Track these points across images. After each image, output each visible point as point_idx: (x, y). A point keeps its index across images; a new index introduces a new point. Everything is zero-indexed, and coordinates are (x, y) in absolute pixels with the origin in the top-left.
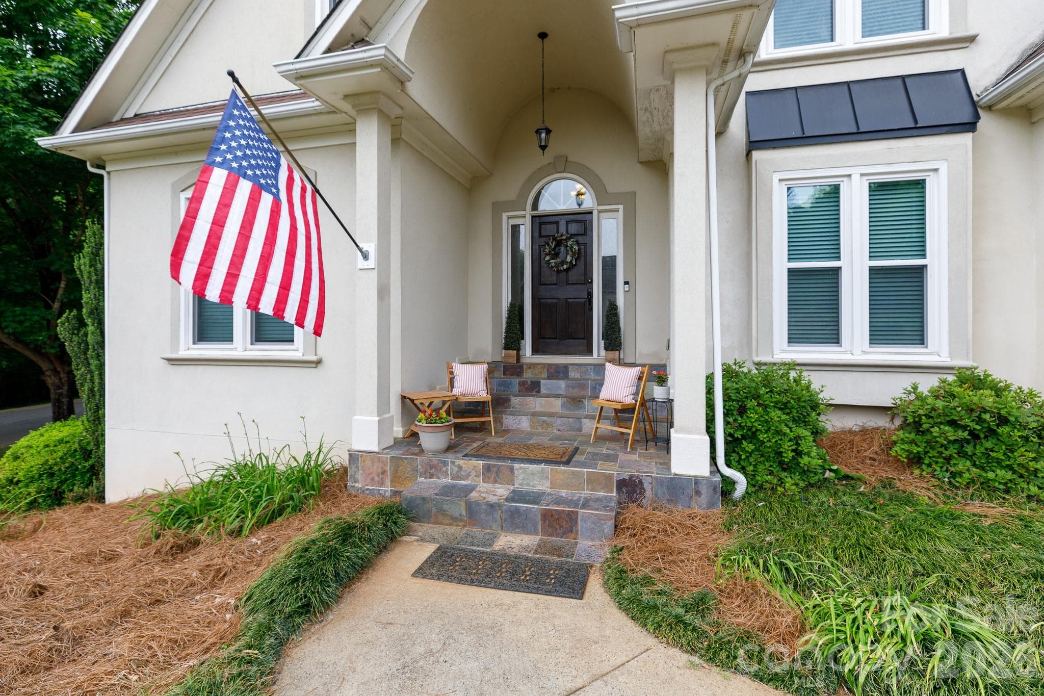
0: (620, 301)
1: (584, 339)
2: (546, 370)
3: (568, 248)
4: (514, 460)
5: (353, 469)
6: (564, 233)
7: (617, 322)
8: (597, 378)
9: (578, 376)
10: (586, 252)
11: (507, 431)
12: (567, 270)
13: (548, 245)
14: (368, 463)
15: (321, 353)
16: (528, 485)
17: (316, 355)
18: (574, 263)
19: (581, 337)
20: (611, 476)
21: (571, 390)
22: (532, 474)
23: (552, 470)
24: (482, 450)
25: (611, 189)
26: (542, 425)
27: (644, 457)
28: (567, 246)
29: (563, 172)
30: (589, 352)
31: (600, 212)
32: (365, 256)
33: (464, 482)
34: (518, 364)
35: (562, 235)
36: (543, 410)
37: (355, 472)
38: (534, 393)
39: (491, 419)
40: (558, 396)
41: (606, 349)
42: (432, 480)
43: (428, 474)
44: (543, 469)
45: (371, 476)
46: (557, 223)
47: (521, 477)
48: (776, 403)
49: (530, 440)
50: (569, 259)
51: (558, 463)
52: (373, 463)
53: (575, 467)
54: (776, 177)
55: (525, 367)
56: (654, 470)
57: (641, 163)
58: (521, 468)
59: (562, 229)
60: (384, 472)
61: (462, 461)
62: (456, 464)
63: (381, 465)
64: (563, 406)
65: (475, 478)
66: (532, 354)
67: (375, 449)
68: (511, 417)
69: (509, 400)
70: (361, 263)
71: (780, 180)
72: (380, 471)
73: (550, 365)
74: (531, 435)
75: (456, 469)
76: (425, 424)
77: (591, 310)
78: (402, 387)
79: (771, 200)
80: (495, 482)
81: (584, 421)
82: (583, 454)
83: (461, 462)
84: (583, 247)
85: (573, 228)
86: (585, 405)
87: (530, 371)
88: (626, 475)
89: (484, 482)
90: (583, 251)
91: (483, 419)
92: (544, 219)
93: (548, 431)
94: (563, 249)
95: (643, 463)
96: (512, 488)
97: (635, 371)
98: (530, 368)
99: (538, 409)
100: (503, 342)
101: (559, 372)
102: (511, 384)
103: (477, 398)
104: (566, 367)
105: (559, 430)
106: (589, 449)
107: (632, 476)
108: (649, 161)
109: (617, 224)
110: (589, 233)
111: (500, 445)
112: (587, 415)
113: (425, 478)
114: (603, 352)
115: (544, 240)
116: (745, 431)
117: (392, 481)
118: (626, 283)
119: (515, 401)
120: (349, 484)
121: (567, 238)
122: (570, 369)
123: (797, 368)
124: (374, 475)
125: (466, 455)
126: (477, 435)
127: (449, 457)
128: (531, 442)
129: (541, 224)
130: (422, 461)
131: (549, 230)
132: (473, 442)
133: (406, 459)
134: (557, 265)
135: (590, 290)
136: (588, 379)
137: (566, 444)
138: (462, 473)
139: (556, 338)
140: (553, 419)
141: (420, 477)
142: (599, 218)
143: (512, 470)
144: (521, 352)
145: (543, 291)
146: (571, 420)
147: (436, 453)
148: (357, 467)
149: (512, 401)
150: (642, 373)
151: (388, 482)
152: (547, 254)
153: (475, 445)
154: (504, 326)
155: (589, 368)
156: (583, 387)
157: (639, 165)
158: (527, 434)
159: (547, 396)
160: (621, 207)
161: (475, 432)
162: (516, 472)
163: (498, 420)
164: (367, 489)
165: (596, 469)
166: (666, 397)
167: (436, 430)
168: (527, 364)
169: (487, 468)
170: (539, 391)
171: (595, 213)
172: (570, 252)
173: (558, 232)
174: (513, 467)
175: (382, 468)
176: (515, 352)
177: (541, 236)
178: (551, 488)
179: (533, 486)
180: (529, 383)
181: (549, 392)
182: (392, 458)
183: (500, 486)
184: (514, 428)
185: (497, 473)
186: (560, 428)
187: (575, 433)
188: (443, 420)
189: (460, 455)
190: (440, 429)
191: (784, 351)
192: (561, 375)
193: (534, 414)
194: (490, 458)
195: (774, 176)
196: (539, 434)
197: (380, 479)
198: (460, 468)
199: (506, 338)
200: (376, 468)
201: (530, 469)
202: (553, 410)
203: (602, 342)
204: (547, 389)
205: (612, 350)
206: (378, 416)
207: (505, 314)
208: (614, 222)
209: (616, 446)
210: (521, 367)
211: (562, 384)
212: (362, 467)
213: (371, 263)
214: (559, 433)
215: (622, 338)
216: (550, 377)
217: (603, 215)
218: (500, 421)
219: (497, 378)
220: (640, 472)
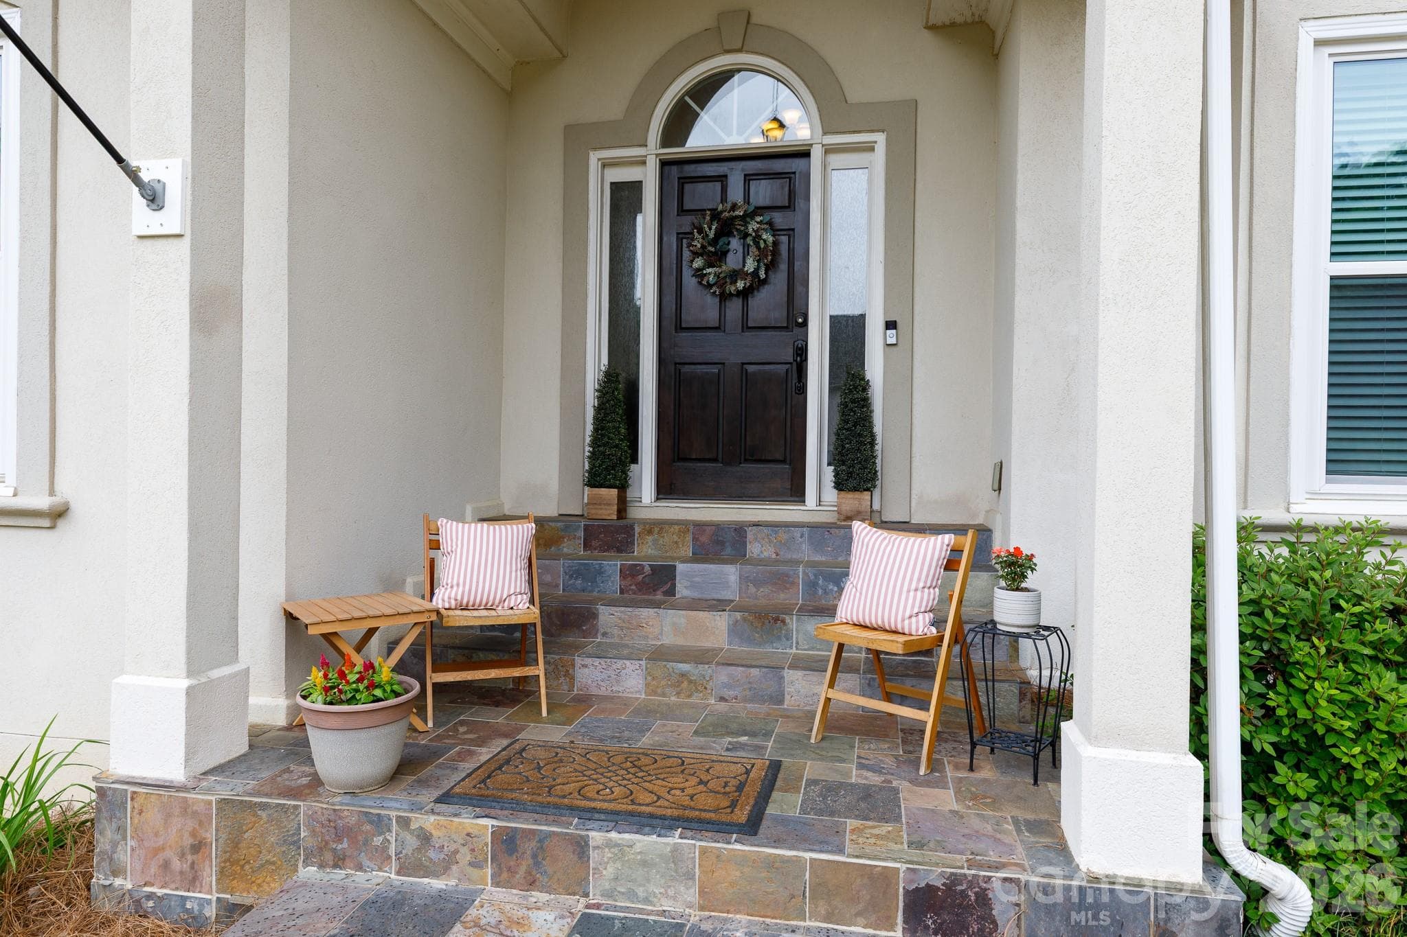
0: (875, 368)
1: (783, 461)
2: (689, 538)
3: (749, 241)
4: (588, 814)
5: (109, 834)
6: (740, 201)
7: (865, 421)
8: (818, 558)
9: (769, 552)
10: (791, 251)
11: (584, 701)
12: (745, 294)
13: (700, 231)
14: (153, 816)
15: (67, 489)
16: (632, 895)
17: (52, 493)
18: (762, 275)
19: (779, 456)
20: (887, 877)
21: (752, 589)
22: (644, 863)
23: (704, 851)
24: (501, 777)
25: (856, 94)
26: (679, 683)
27: (974, 797)
28: (746, 235)
29: (740, 50)
30: (797, 492)
31: (829, 150)
32: (154, 198)
33: (437, 884)
34: (622, 522)
35: (734, 207)
36: (680, 641)
37: (115, 845)
38: (659, 596)
39: (540, 670)
40: (719, 605)
41: (839, 486)
42: (340, 874)
43: (328, 856)
44: (676, 849)
45: (161, 857)
46: (722, 179)
47: (609, 871)
48: (1378, 646)
49: (642, 732)
50: (750, 266)
51: (722, 828)
52: (168, 816)
53: (777, 842)
54: (1309, 33)
55: (637, 529)
56: (1020, 855)
57: (931, 28)
58: (610, 844)
59: (736, 193)
60: (198, 847)
61: (432, 818)
62: (414, 826)
63: (191, 824)
64: (734, 630)
65: (470, 870)
66: (658, 499)
67: (175, 772)
68: (597, 662)
69: (595, 616)
70: (143, 219)
71: (1319, 43)
72: (188, 841)
73: (700, 526)
74: (647, 712)
75: (412, 842)
76: (320, 706)
77: (802, 390)
78: (289, 586)
79: (1292, 96)
80: (531, 884)
81: (789, 675)
82: (792, 788)
83: (428, 822)
84: (784, 239)
85: (763, 193)
86: (789, 632)
87: (650, 538)
88: (935, 876)
89: (496, 884)
90: (784, 249)
91: (517, 672)
92: (691, 170)
93: (693, 700)
94: (735, 243)
95: (976, 823)
96: (580, 905)
97: (939, 545)
98: (650, 532)
99: (668, 639)
100: (587, 467)
101: (721, 543)
102: (600, 572)
103: (503, 616)
104: (739, 530)
105: (722, 699)
106: (812, 769)
107: (954, 880)
108: (953, 24)
109: (870, 181)
110: (800, 203)
111: (558, 755)
112: (796, 657)
113: (322, 866)
114: (831, 495)
115: (687, 221)
116: (1285, 732)
117: (222, 873)
118: (891, 325)
119: (608, 616)
120: (99, 879)
121: (746, 215)
122: (750, 536)
123: (1387, 540)
124: (168, 854)
125: (443, 799)
126: (499, 717)
127: (394, 805)
128: (646, 741)
129: (684, 181)
130: (311, 817)
131: (704, 196)
132: (482, 742)
133: (264, 806)
134: (721, 282)
135: (800, 343)
136: (797, 563)
137: (742, 746)
138: (432, 854)
139: (715, 460)
140: (706, 670)
141: (306, 864)
142: (825, 166)
143: (581, 847)
144: (631, 494)
145: (688, 347)
146: (755, 672)
147: (354, 791)
148: (121, 829)
149: (601, 617)
150: (956, 551)
151: (210, 875)
152: (696, 254)
153: (485, 754)
154: (589, 428)
155: (797, 533)
156: (783, 581)
157: (926, 33)
158: (637, 712)
159: (694, 605)
160: (880, 139)
161: (497, 704)
162: (593, 855)
163: (557, 671)
164: (150, 896)
165: (841, 851)
166: (1031, 621)
167: (352, 724)
168: (644, 522)
169: (507, 843)
170: (671, 592)
171: (816, 154)
172: (753, 249)
173: (724, 199)
174: (585, 840)
175: (193, 834)
176: (614, 492)
177: (682, 211)
178: (702, 908)
179: (647, 901)
180: (647, 569)
181: (696, 595)
182: (223, 802)
183: (543, 897)
184: (602, 692)
185: (534, 856)
186: (728, 693)
187: (763, 708)
188: (378, 693)
189: (427, 796)
190: (367, 720)
191: (1314, 495)
192: (729, 550)
193: (659, 655)
194: (517, 807)
195: (1302, 33)
196: (668, 713)
197: (186, 867)
198: (425, 838)
199: (593, 457)
200: (177, 833)
201: (638, 847)
202: (708, 643)
203: (829, 472)
204: (693, 586)
205: (855, 489)
206: (190, 674)
207: (591, 400)
208: (862, 175)
209: (884, 753)
210: (629, 530)
211: (731, 573)
212: (136, 830)
213: (172, 218)
214: (722, 707)
215: (878, 461)
216: (702, 555)
217: (835, 160)
218: (567, 674)
219: (566, 557)
220: (980, 866)
